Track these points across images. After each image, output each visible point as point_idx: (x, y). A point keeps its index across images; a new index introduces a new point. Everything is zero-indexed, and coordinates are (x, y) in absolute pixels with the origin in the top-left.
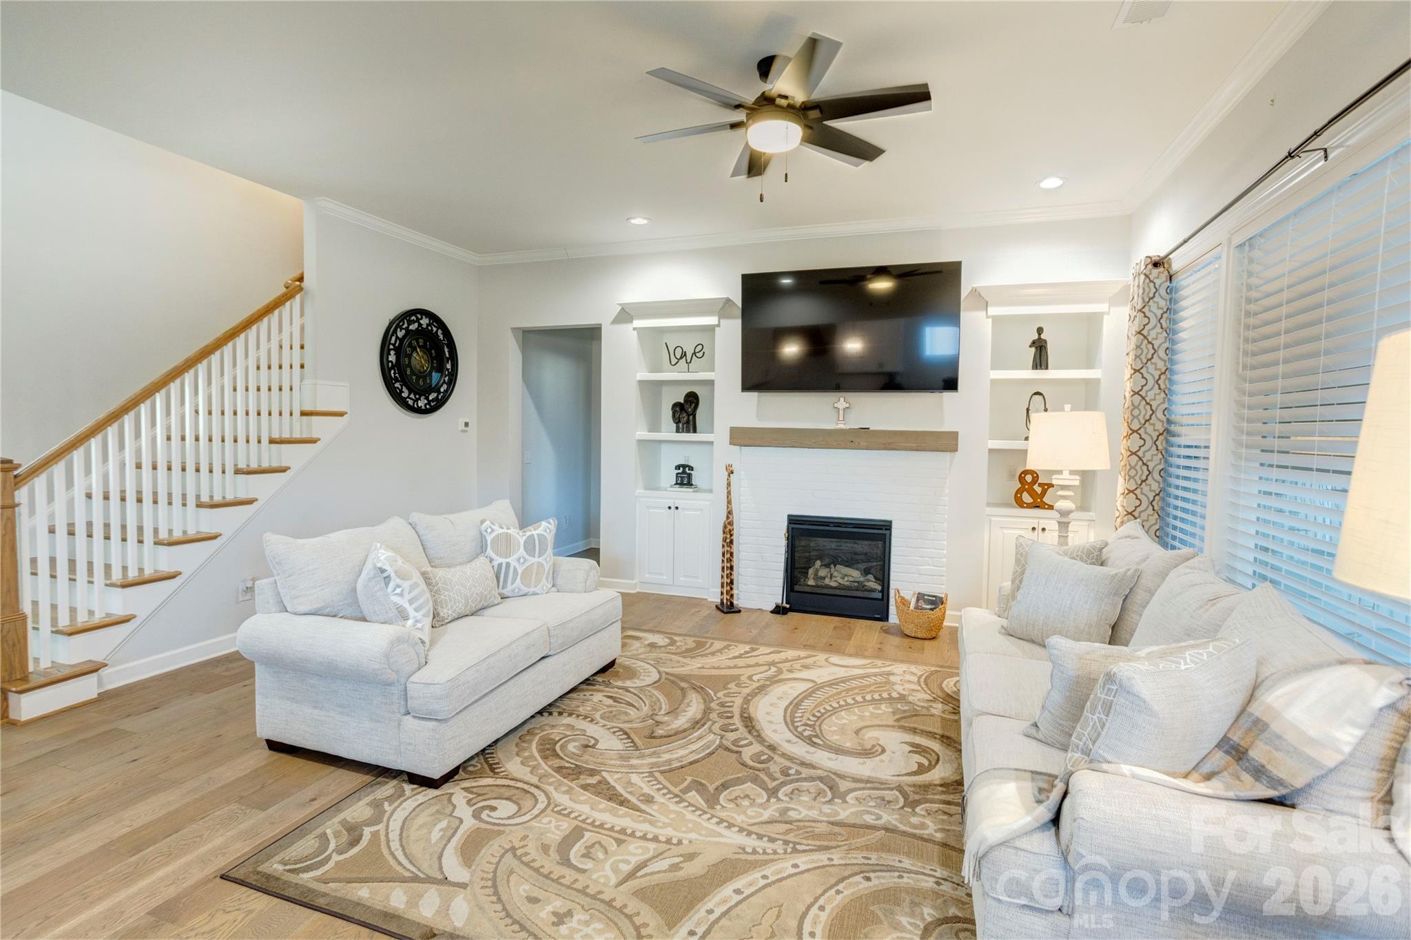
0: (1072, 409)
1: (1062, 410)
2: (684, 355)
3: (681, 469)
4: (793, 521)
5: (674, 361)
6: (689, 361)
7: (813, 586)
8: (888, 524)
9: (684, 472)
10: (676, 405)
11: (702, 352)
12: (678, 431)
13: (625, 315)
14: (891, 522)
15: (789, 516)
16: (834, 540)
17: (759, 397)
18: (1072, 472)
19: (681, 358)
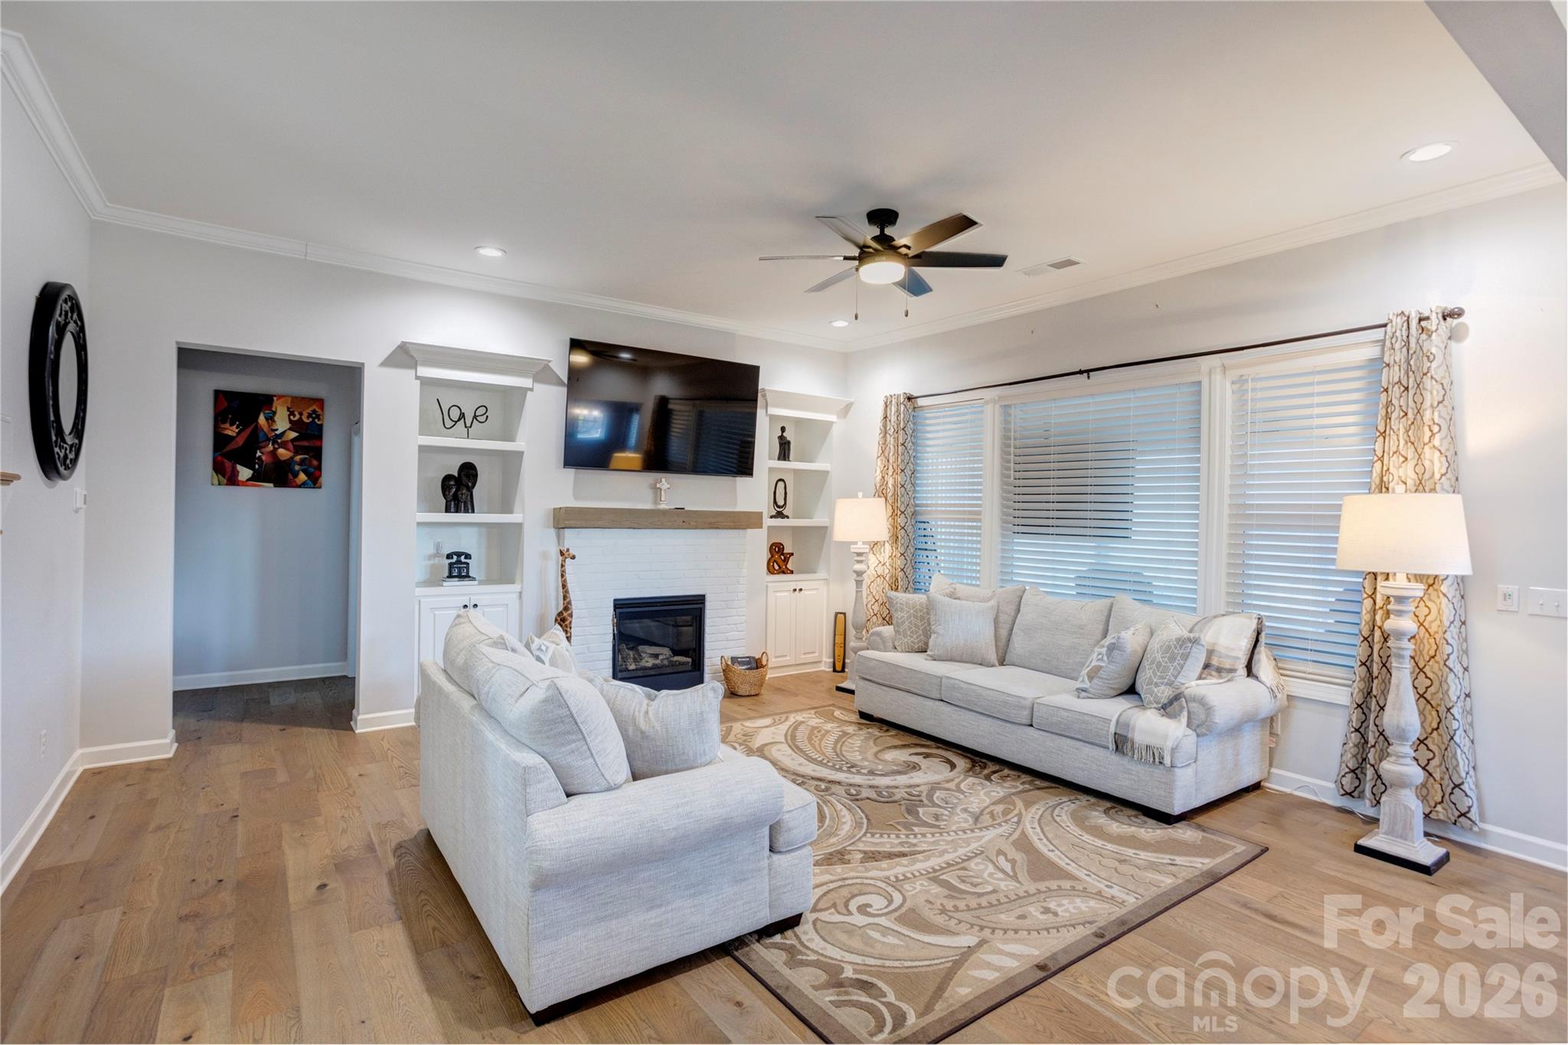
0: (864, 496)
1: (857, 497)
2: (462, 416)
3: (455, 557)
4: (619, 605)
5: (449, 423)
6: (468, 425)
7: (633, 670)
8: (702, 598)
9: (459, 562)
10: (447, 478)
11: (485, 416)
12: (447, 510)
13: (405, 356)
14: (704, 596)
15: (615, 600)
16: (636, 621)
17: (576, 473)
18: (864, 543)
19: (459, 419)
